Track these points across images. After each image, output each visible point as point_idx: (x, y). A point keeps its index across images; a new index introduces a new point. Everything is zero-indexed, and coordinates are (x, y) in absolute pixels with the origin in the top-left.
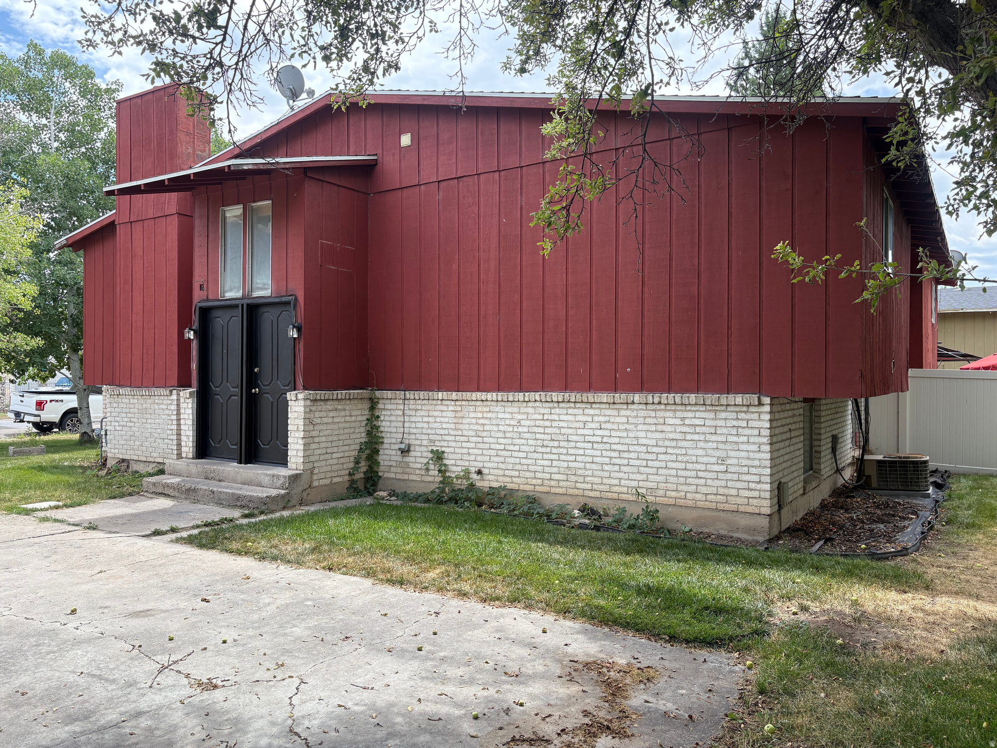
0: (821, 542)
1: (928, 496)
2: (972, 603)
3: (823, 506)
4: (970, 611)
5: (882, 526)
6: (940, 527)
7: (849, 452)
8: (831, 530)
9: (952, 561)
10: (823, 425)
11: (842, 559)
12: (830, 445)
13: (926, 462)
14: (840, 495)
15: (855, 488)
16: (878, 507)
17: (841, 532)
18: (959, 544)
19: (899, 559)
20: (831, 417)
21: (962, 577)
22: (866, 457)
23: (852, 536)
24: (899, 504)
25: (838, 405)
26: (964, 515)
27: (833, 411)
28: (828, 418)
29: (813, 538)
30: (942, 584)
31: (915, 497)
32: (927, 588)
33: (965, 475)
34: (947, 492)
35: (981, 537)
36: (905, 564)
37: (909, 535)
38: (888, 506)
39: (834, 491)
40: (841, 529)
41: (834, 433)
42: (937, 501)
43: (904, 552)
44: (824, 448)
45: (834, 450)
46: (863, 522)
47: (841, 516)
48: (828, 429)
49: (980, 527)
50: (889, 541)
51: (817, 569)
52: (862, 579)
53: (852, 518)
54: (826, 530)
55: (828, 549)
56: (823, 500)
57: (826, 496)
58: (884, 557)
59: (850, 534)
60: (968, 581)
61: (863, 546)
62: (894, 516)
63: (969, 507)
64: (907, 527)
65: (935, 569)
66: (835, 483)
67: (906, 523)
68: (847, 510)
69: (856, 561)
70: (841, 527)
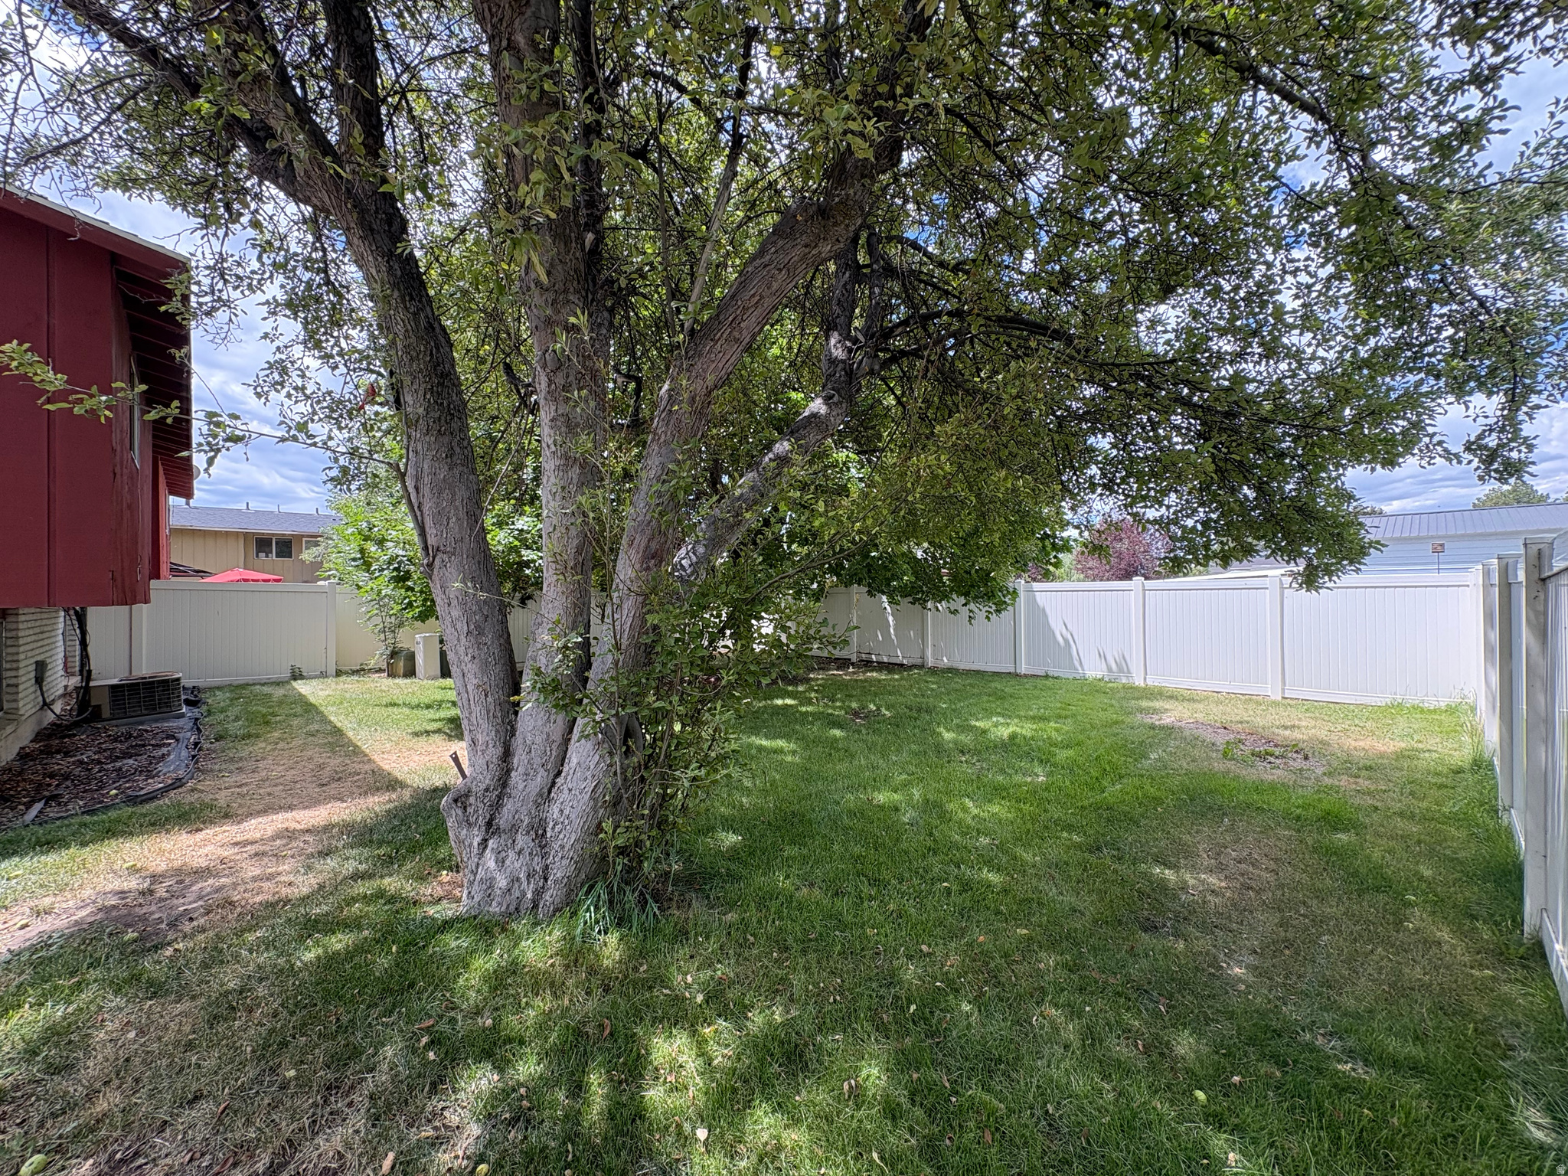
0: (38, 806)
1: (183, 716)
2: (289, 815)
3: (23, 756)
4: (293, 825)
5: (131, 761)
6: (208, 746)
7: (60, 681)
8: (50, 785)
9: (241, 778)
10: (21, 649)
11: (87, 818)
12: (33, 674)
13: (178, 679)
14: (49, 737)
15: (76, 724)
16: (116, 740)
17: (69, 783)
18: (241, 759)
19: (172, 794)
20: (33, 638)
21: (262, 791)
22: (92, 684)
23: (89, 784)
24: (147, 731)
25: (44, 622)
26: (235, 727)
27: (37, 630)
28: (29, 639)
29: (20, 804)
30: (240, 805)
31: (164, 720)
32: (226, 816)
33: (219, 688)
34: (204, 708)
35: (263, 745)
36: (183, 797)
37: (175, 761)
38: (131, 736)
39: (38, 734)
40: (67, 779)
41: (39, 658)
42: (197, 719)
43: (178, 784)
44: (24, 679)
45: (39, 680)
46: (99, 762)
47: (60, 763)
48: (30, 654)
49: (258, 736)
50: (148, 777)
51: (49, 844)
52: (131, 834)
53: (81, 762)
54: (39, 787)
55: (53, 812)
56: (22, 748)
57: (26, 743)
58: (151, 798)
59: (87, 783)
60: (269, 794)
61: (114, 792)
62: (144, 746)
63: (237, 718)
64: (169, 755)
65: (223, 793)
66: (40, 722)
67: (164, 750)
68: (67, 754)
69: (113, 814)
70: (66, 777)
